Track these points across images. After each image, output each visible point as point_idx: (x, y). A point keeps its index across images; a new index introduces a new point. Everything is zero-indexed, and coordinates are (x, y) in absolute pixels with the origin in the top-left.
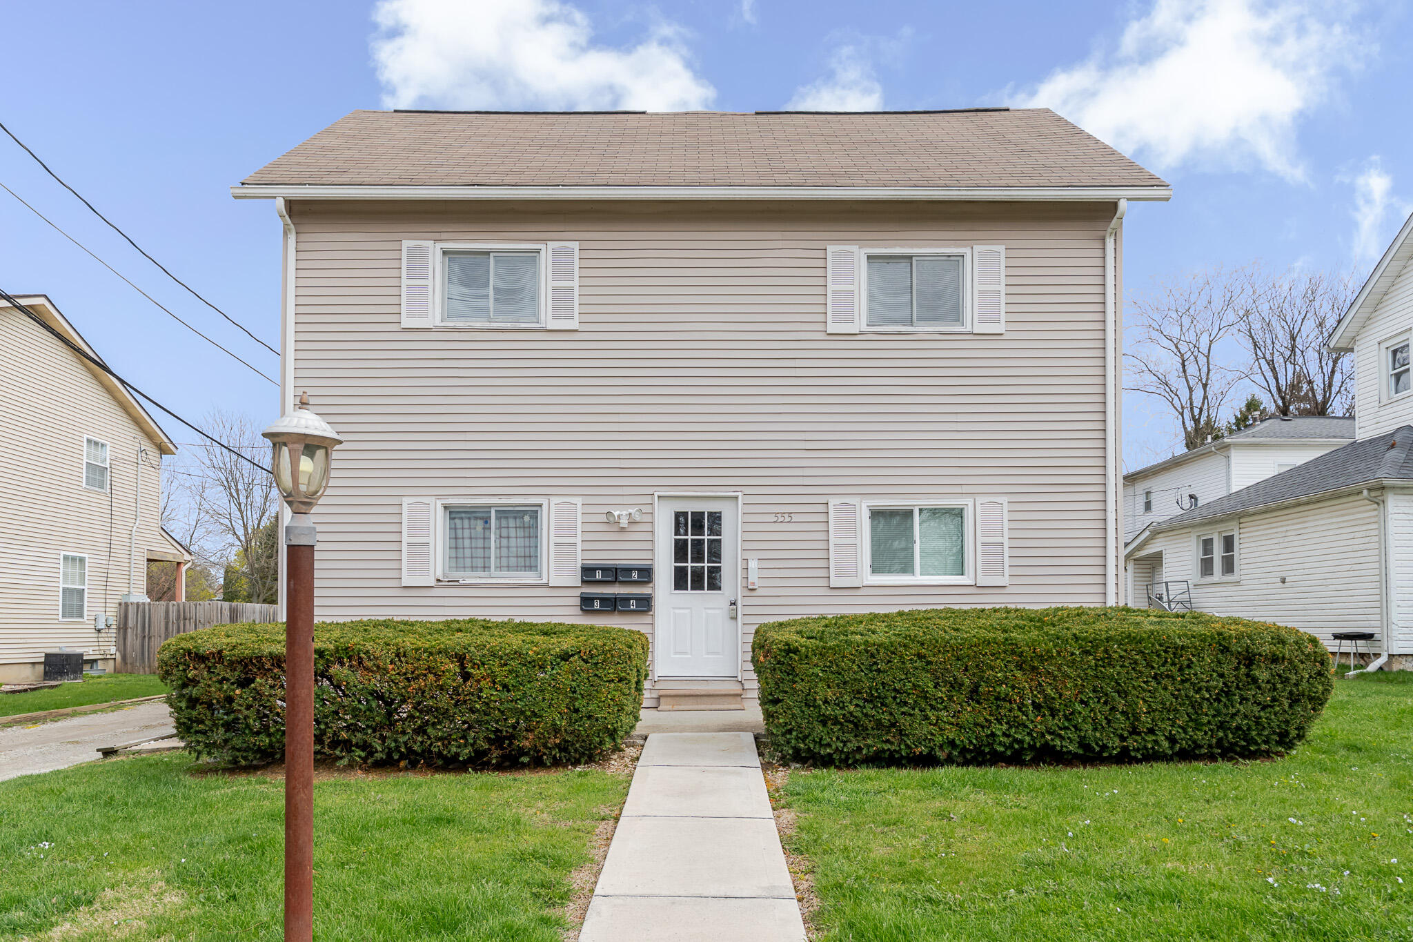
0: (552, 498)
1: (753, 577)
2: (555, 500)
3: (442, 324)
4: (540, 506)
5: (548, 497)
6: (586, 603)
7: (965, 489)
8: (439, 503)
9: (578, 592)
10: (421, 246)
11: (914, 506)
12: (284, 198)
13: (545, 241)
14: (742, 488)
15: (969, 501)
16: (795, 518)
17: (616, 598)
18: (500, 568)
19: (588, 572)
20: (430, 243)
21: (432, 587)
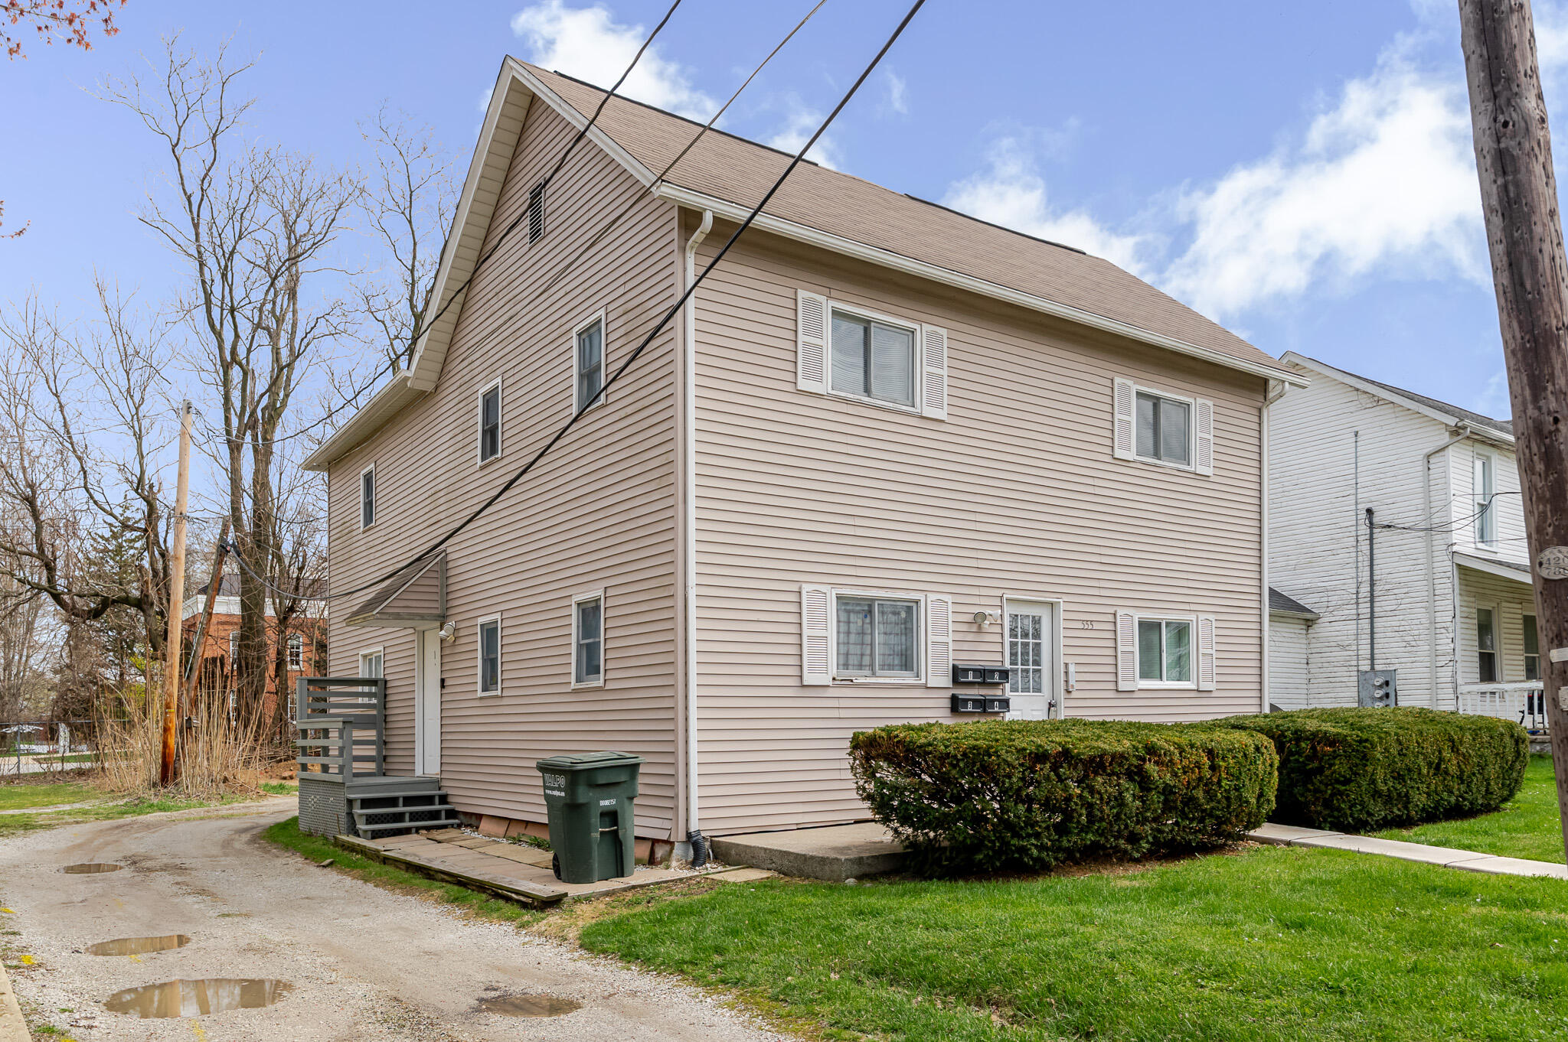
0: (929, 594)
1: (1072, 682)
2: (932, 597)
3: (834, 392)
4: (917, 602)
5: (925, 593)
6: (956, 705)
7: (1193, 607)
8: (832, 595)
9: (949, 694)
10: (815, 300)
11: (1162, 619)
12: (713, 212)
13: (921, 322)
14: (1063, 596)
15: (1192, 617)
16: (1096, 626)
17: (985, 700)
18: (883, 667)
19: (958, 674)
20: (822, 299)
21: (828, 686)
